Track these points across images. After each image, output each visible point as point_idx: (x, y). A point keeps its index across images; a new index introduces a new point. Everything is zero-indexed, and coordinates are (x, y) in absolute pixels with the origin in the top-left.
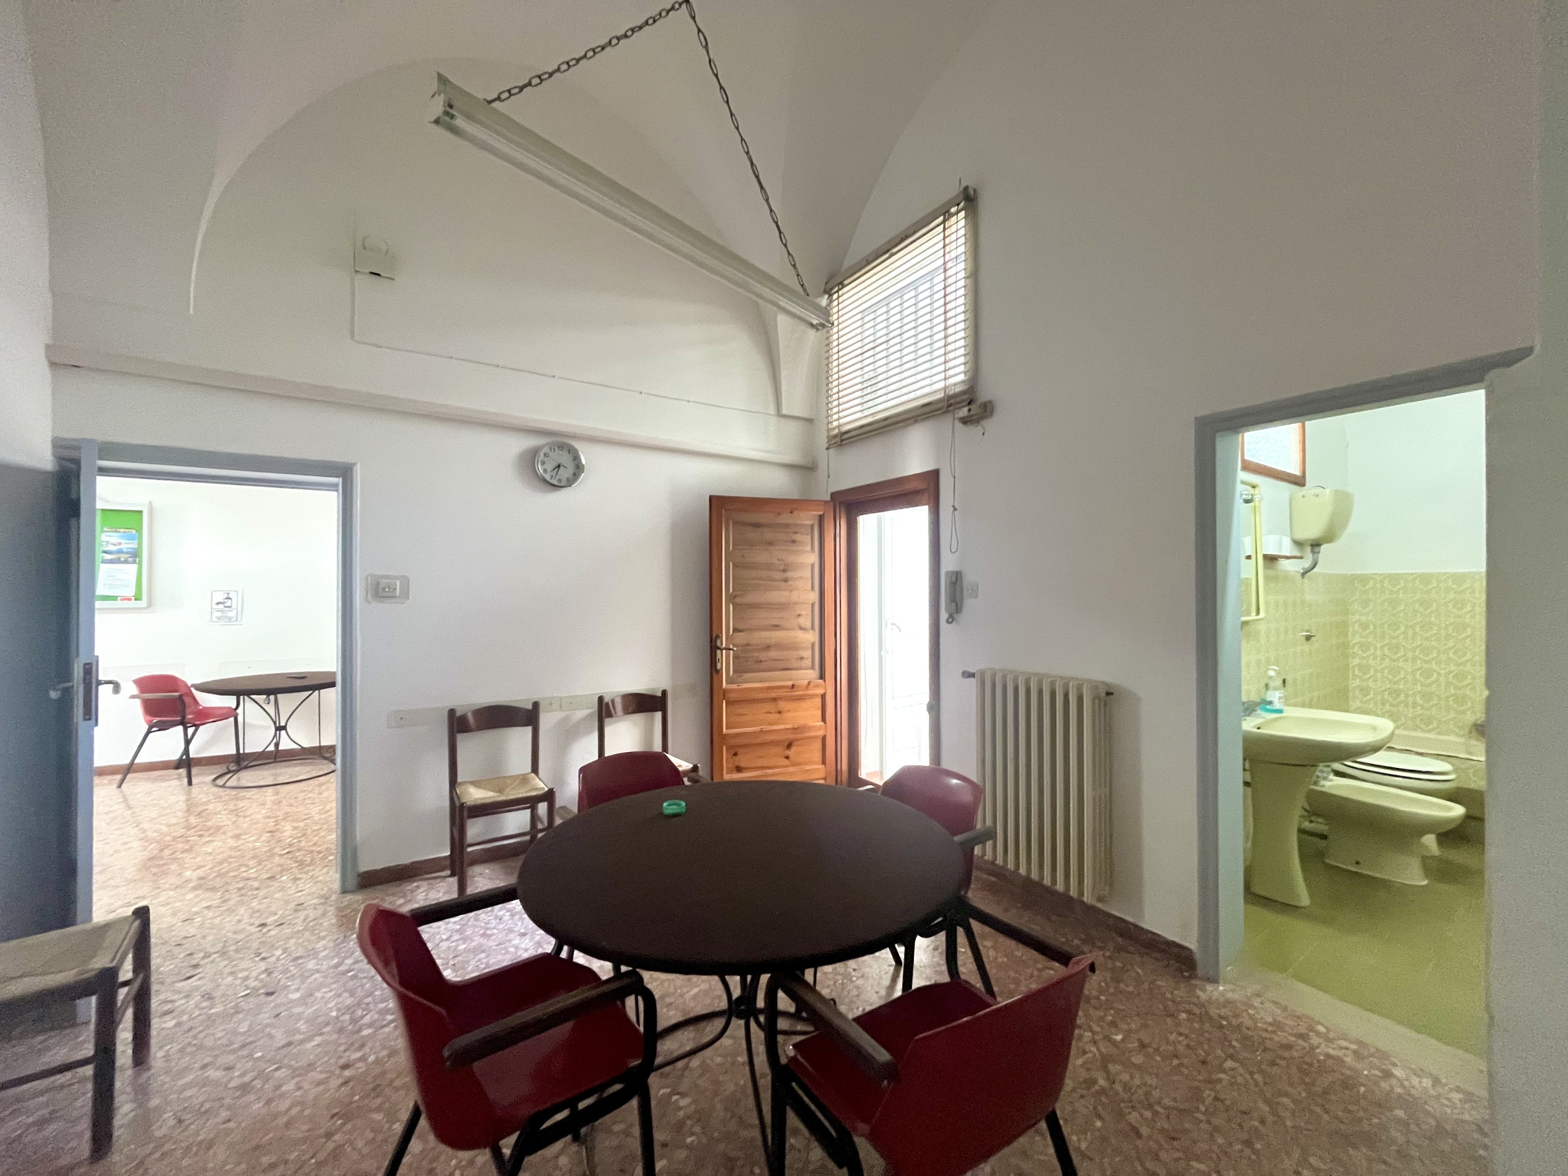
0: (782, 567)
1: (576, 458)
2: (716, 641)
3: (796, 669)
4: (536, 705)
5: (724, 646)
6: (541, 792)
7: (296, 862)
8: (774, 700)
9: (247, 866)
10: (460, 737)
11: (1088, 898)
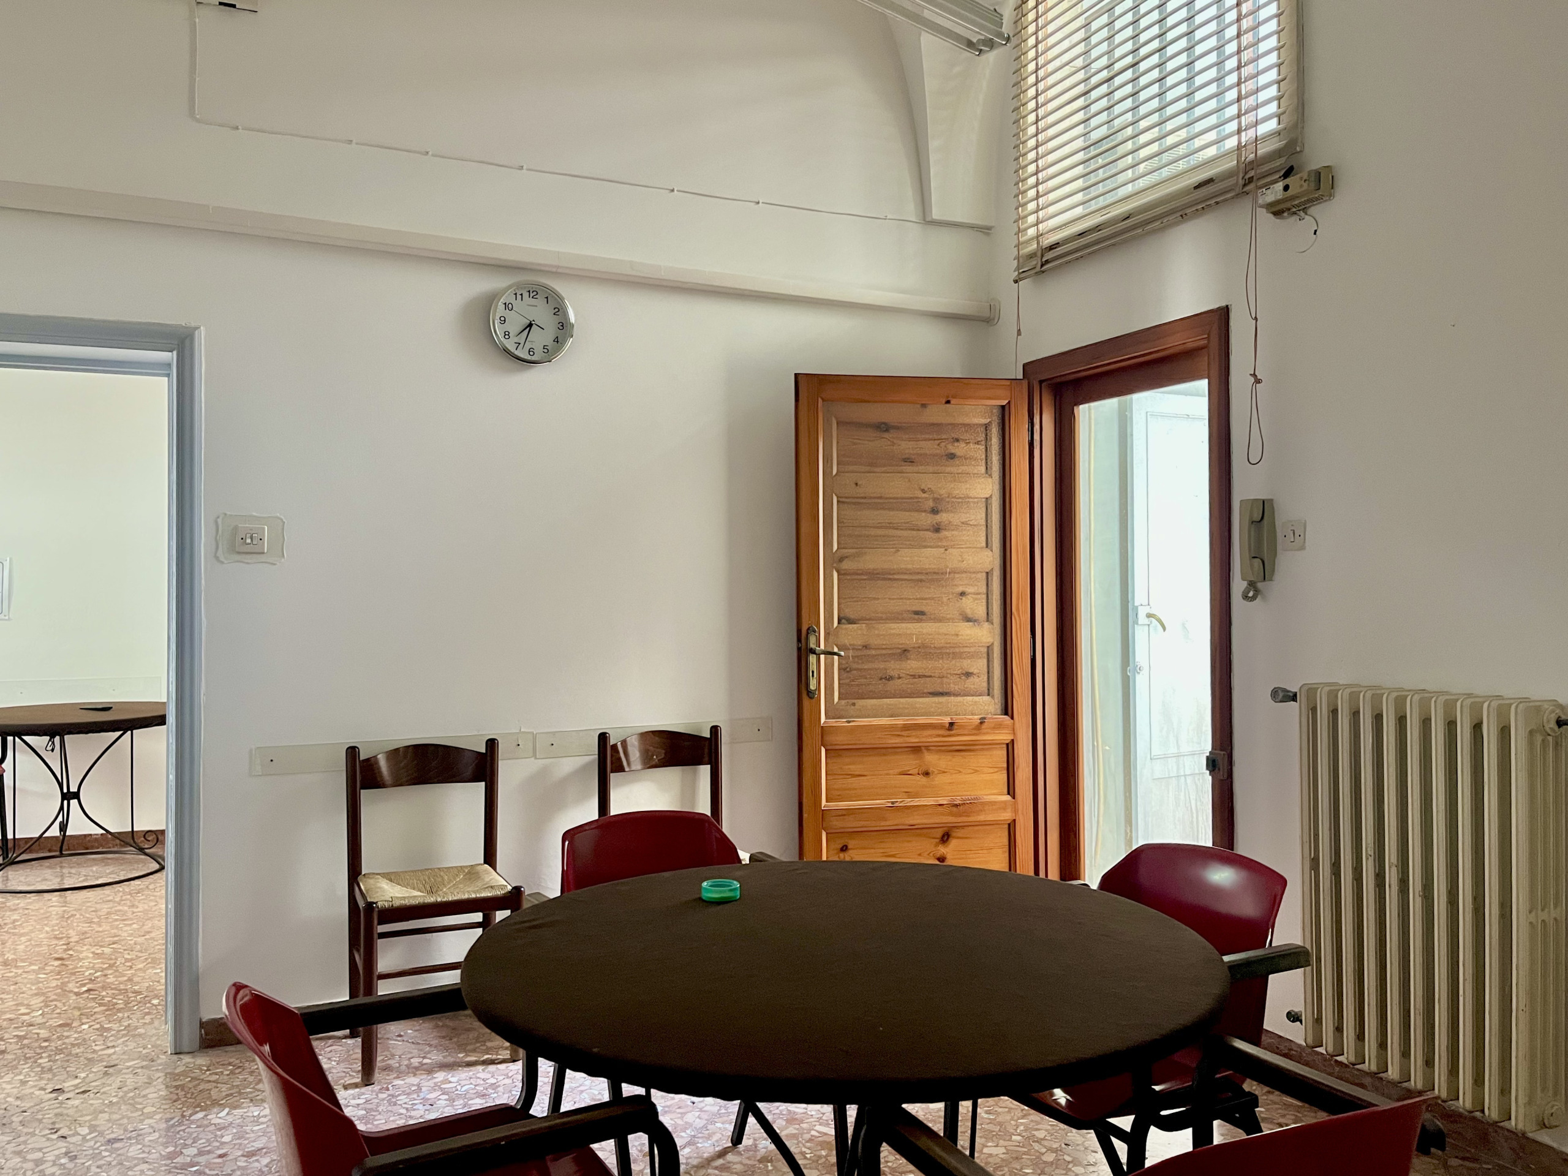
0: (931, 504)
1: (559, 310)
2: (807, 638)
3: (956, 695)
4: (492, 744)
5: (822, 647)
6: (499, 893)
7: (101, 1005)
8: (916, 750)
9: (28, 1006)
10: (365, 795)
11: (1518, 1121)
